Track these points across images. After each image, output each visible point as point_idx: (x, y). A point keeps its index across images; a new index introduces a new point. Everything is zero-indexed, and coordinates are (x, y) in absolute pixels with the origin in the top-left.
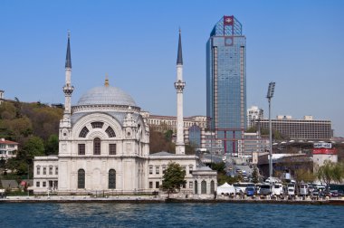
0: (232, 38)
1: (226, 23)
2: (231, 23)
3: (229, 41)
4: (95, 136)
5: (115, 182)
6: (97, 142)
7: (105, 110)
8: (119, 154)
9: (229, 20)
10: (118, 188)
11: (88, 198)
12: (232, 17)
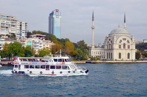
2: (58, 12)
4: (124, 43)
5: (129, 57)
7: (127, 35)
8: (131, 48)
10: (131, 59)
11: (131, 62)
12: (58, 10)
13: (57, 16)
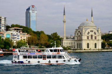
0: (34, 11)
1: (32, 7)
2: (34, 7)
3: (33, 12)
6: (92, 36)
9: (33, 6)
10: (97, 48)
12: (34, 6)
13: (33, 11)
